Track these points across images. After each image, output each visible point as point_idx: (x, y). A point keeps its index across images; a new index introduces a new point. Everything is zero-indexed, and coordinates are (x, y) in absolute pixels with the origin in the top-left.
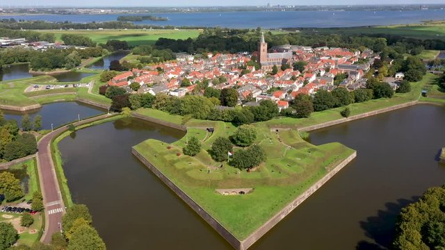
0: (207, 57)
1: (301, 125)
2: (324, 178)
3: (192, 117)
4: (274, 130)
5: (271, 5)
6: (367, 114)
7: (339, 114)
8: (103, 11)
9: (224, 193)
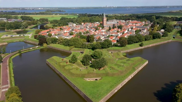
0: (81, 24)
1: (122, 50)
2: (134, 72)
3: (74, 47)
4: (111, 52)
5: (107, 6)
6: (151, 45)
7: (139, 45)
8: (40, 9)
9: (88, 80)
